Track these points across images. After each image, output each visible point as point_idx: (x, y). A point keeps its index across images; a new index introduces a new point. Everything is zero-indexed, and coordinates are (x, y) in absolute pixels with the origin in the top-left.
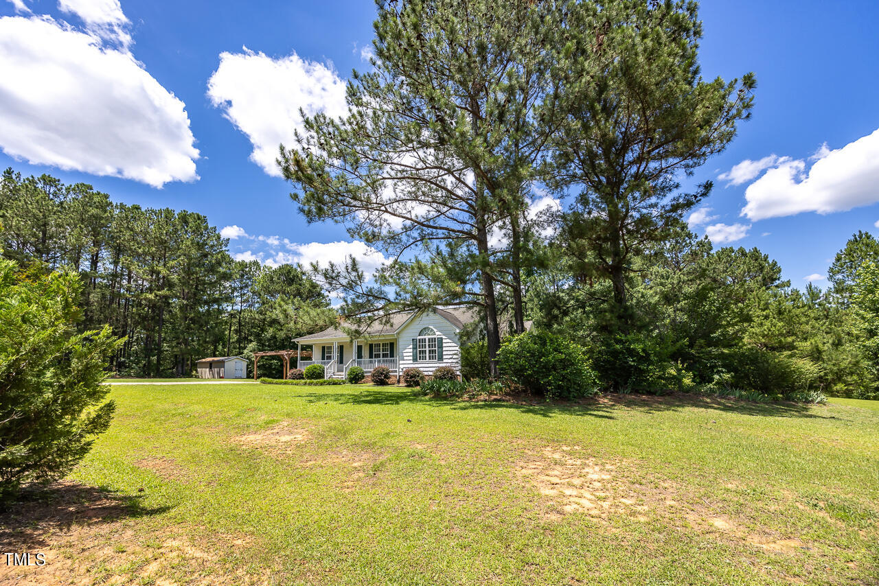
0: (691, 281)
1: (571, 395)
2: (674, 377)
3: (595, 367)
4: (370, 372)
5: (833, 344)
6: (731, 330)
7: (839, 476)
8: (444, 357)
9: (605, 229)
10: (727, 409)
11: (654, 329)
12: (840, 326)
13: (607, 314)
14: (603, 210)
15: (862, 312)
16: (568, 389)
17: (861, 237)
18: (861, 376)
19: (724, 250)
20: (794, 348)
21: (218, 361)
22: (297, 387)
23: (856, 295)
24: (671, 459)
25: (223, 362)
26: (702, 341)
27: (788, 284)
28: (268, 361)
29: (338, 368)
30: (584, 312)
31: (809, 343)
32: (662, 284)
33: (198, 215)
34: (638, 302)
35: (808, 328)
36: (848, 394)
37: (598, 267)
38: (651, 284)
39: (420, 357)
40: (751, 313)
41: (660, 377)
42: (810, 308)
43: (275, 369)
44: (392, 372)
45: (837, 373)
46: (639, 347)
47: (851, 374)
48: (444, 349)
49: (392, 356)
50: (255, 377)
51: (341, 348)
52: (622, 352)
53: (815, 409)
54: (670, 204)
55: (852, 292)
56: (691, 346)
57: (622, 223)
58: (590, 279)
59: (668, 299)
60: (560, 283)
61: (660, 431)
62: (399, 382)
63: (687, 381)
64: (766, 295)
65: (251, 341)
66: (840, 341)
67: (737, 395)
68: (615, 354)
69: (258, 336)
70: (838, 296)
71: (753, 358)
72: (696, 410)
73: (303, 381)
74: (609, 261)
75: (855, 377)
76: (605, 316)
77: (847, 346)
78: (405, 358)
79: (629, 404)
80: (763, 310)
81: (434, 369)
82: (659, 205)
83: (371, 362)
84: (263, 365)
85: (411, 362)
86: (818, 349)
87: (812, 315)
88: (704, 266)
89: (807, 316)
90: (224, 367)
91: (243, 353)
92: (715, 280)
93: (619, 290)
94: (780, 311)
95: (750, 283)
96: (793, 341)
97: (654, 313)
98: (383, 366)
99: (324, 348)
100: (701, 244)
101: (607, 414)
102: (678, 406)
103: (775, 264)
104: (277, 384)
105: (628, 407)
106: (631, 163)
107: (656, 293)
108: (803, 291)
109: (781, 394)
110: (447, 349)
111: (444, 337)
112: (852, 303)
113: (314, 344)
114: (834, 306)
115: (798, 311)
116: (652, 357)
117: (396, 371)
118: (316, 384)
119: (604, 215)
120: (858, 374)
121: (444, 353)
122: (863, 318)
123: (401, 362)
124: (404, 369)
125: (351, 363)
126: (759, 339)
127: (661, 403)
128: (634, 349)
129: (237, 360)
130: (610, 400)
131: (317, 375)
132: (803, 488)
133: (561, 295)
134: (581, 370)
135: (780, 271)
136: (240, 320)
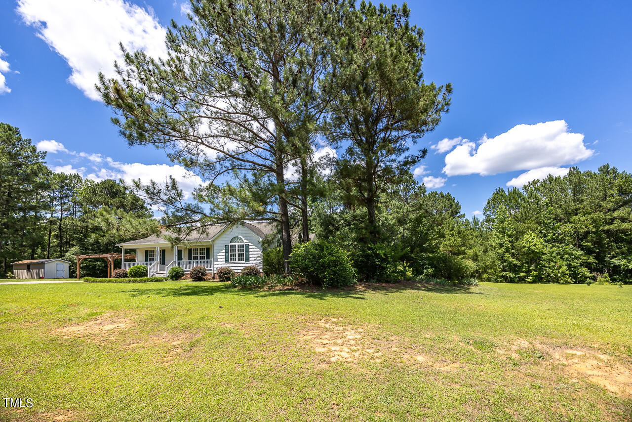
0: (414, 211)
1: (339, 285)
2: (401, 271)
3: (355, 265)
4: (189, 271)
5: (483, 251)
6: (434, 243)
8: (250, 259)
9: (364, 173)
10: (429, 290)
11: (392, 241)
12: (487, 241)
13: (363, 230)
14: (363, 160)
15: (497, 233)
16: (337, 281)
17: (499, 191)
18: (495, 269)
19: (432, 193)
20: (465, 253)
21: (37, 263)
22: (121, 284)
23: (495, 224)
24: (396, 323)
25: (43, 264)
26: (418, 249)
27: (464, 216)
28: (91, 263)
29: (160, 267)
30: (350, 229)
31: (472, 251)
32: (397, 212)
33: (9, 126)
34: (383, 223)
35: (472, 242)
36: (489, 280)
37: (359, 199)
38: (391, 211)
39: (231, 259)
40: (445, 232)
41: (394, 272)
42: (474, 230)
43: (98, 270)
44: (208, 270)
45: (484, 268)
46: (382, 252)
47: (491, 268)
48: (250, 253)
49: (208, 258)
50: (78, 277)
51: (163, 252)
52: (372, 256)
53: (473, 289)
54: (403, 160)
55: (494, 222)
56: (412, 252)
57: (375, 169)
58: (354, 206)
59: (401, 222)
60: (335, 208)
61: (392, 305)
62: (214, 278)
63: (409, 274)
64: (453, 222)
65: (73, 245)
66: (487, 249)
67: (435, 281)
68: (367, 257)
69: (80, 241)
70: (487, 224)
71: (444, 260)
72: (413, 291)
73: (127, 279)
74: (366, 195)
75: (493, 270)
76: (362, 231)
77: (490, 253)
78: (219, 260)
79: (375, 289)
80: (451, 231)
81: (242, 268)
82: (397, 161)
83: (190, 263)
84: (87, 266)
85: (224, 263)
86: (476, 254)
87: (475, 235)
88: (421, 202)
89: (472, 235)
90: (44, 268)
91: (64, 256)
92: (427, 212)
93: (371, 214)
94: (459, 232)
95: (445, 214)
96: (465, 250)
97: (392, 230)
98: (200, 266)
99: (147, 252)
100: (420, 188)
101: (361, 296)
102: (403, 289)
103: (458, 203)
104: (101, 282)
105: (374, 291)
106: (382, 130)
107: (394, 218)
108: (471, 220)
109: (457, 280)
110: (253, 253)
111: (250, 244)
112: (493, 228)
113: (138, 248)
114: (485, 230)
115: (468, 232)
116: (390, 260)
117: (211, 270)
118: (140, 282)
119: (363, 164)
120: (494, 268)
121: (250, 256)
122: (498, 237)
123: (215, 263)
124: (218, 268)
125: (172, 263)
126: (448, 248)
127: (393, 288)
128: (379, 254)
129: (57, 262)
130: (363, 287)
131: (140, 274)
133: (335, 216)
134: (345, 267)
135: (460, 208)
136: (60, 226)
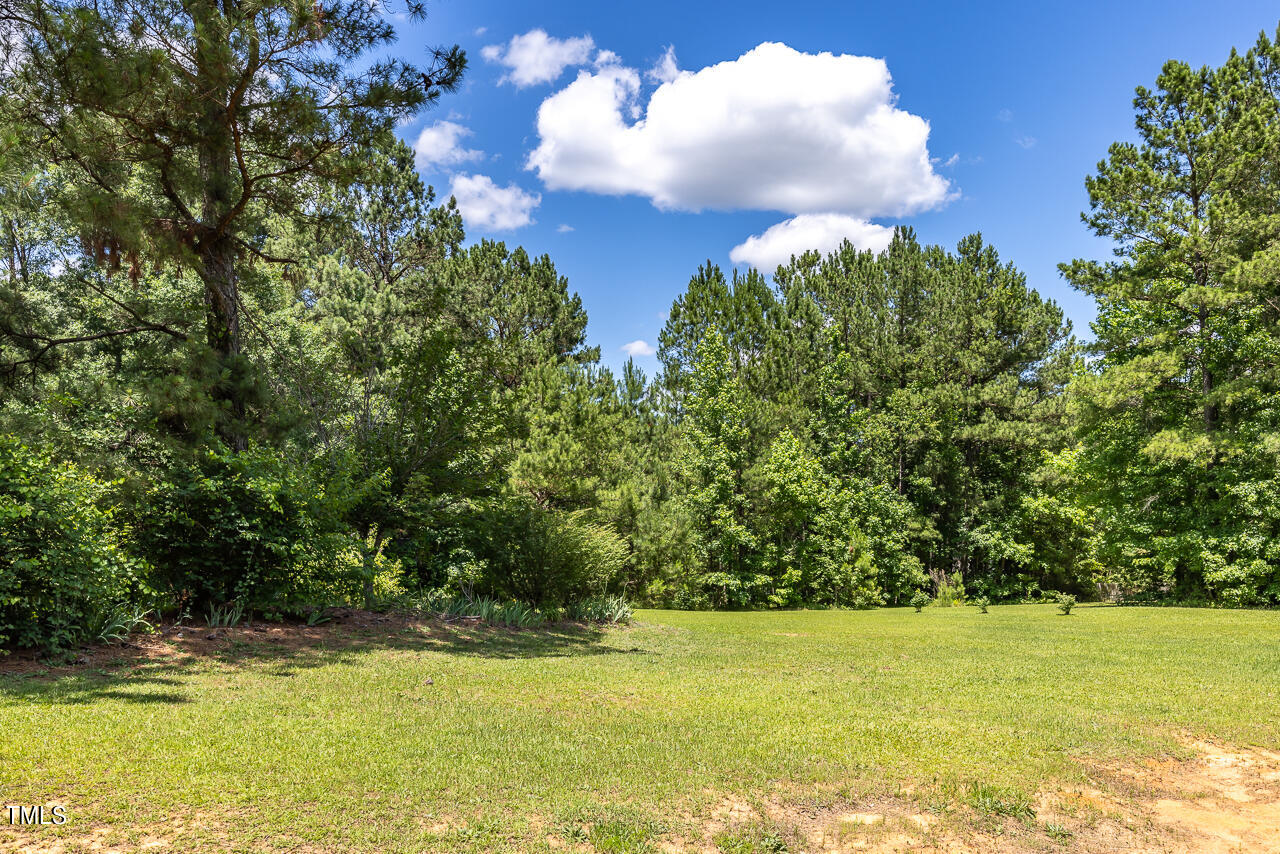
0: (413, 314)
1: (54, 640)
2: (353, 574)
3: (144, 544)
5: (654, 497)
6: (487, 454)
7: (620, 765)
9: (185, 102)
10: (461, 647)
11: (316, 440)
12: (667, 459)
13: (181, 380)
14: (178, 34)
15: (698, 432)
16: (43, 622)
17: (709, 276)
18: (686, 562)
19: (488, 247)
20: (595, 502)
23: (693, 395)
24: (318, 791)
26: (422, 478)
27: (594, 355)
30: (119, 367)
31: (618, 493)
32: (344, 312)
34: (280, 357)
35: (617, 459)
36: (666, 602)
37: (159, 224)
38: (318, 305)
40: (528, 414)
41: (321, 575)
42: (626, 416)
45: (654, 558)
46: (267, 488)
47: (674, 558)
52: (220, 502)
53: (613, 636)
54: (366, 79)
55: (689, 389)
56: (398, 489)
57: (237, 98)
58: (133, 257)
59: (361, 356)
60: (35, 254)
61: (303, 720)
63: (388, 582)
64: (557, 375)
66: (663, 490)
67: (485, 612)
68: (200, 506)
70: (669, 394)
71: (519, 527)
72: (394, 655)
74: (196, 211)
75: (679, 566)
76: (175, 385)
77: (674, 503)
79: (234, 654)
80: (551, 411)
82: (341, 76)
86: (630, 507)
87: (628, 432)
88: (444, 281)
89: (620, 432)
92: (465, 324)
93: (220, 310)
94: (578, 416)
95: (531, 343)
96: (595, 488)
97: (315, 386)
100: (439, 218)
101: (167, 690)
102: (357, 650)
103: (577, 304)
105: (231, 662)
107: (329, 334)
108: (619, 376)
109: (564, 606)
112: (687, 412)
114: (662, 415)
115: (606, 421)
116: (305, 521)
119: (180, 53)
120: (683, 559)
122: (699, 445)
126: (538, 481)
127: (315, 645)
128: (254, 495)
130: (180, 646)
132: (564, 802)
133: (33, 296)
134: (88, 556)
135: (584, 324)
